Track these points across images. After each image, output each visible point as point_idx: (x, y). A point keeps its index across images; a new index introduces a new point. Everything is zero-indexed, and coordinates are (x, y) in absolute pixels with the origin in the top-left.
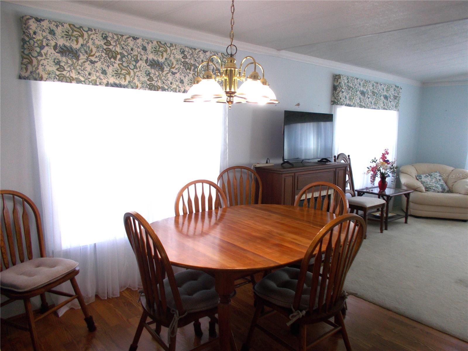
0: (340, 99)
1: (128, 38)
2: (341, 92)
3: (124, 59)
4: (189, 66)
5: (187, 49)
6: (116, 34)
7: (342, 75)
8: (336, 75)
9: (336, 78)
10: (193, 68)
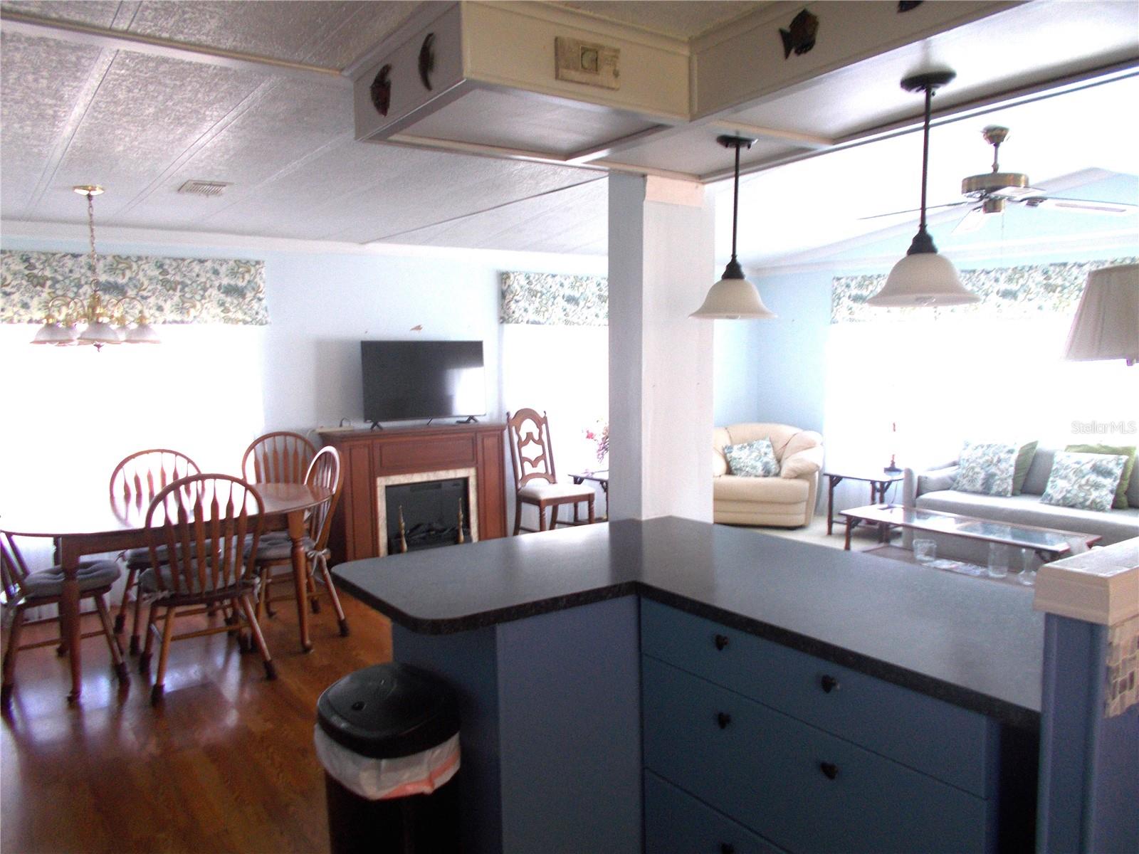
0: (513, 312)
1: (64, 256)
2: (514, 301)
3: (58, 286)
4: (173, 285)
5: (168, 262)
6: (44, 254)
7: (513, 273)
8: (503, 274)
9: (504, 277)
10: (179, 287)
